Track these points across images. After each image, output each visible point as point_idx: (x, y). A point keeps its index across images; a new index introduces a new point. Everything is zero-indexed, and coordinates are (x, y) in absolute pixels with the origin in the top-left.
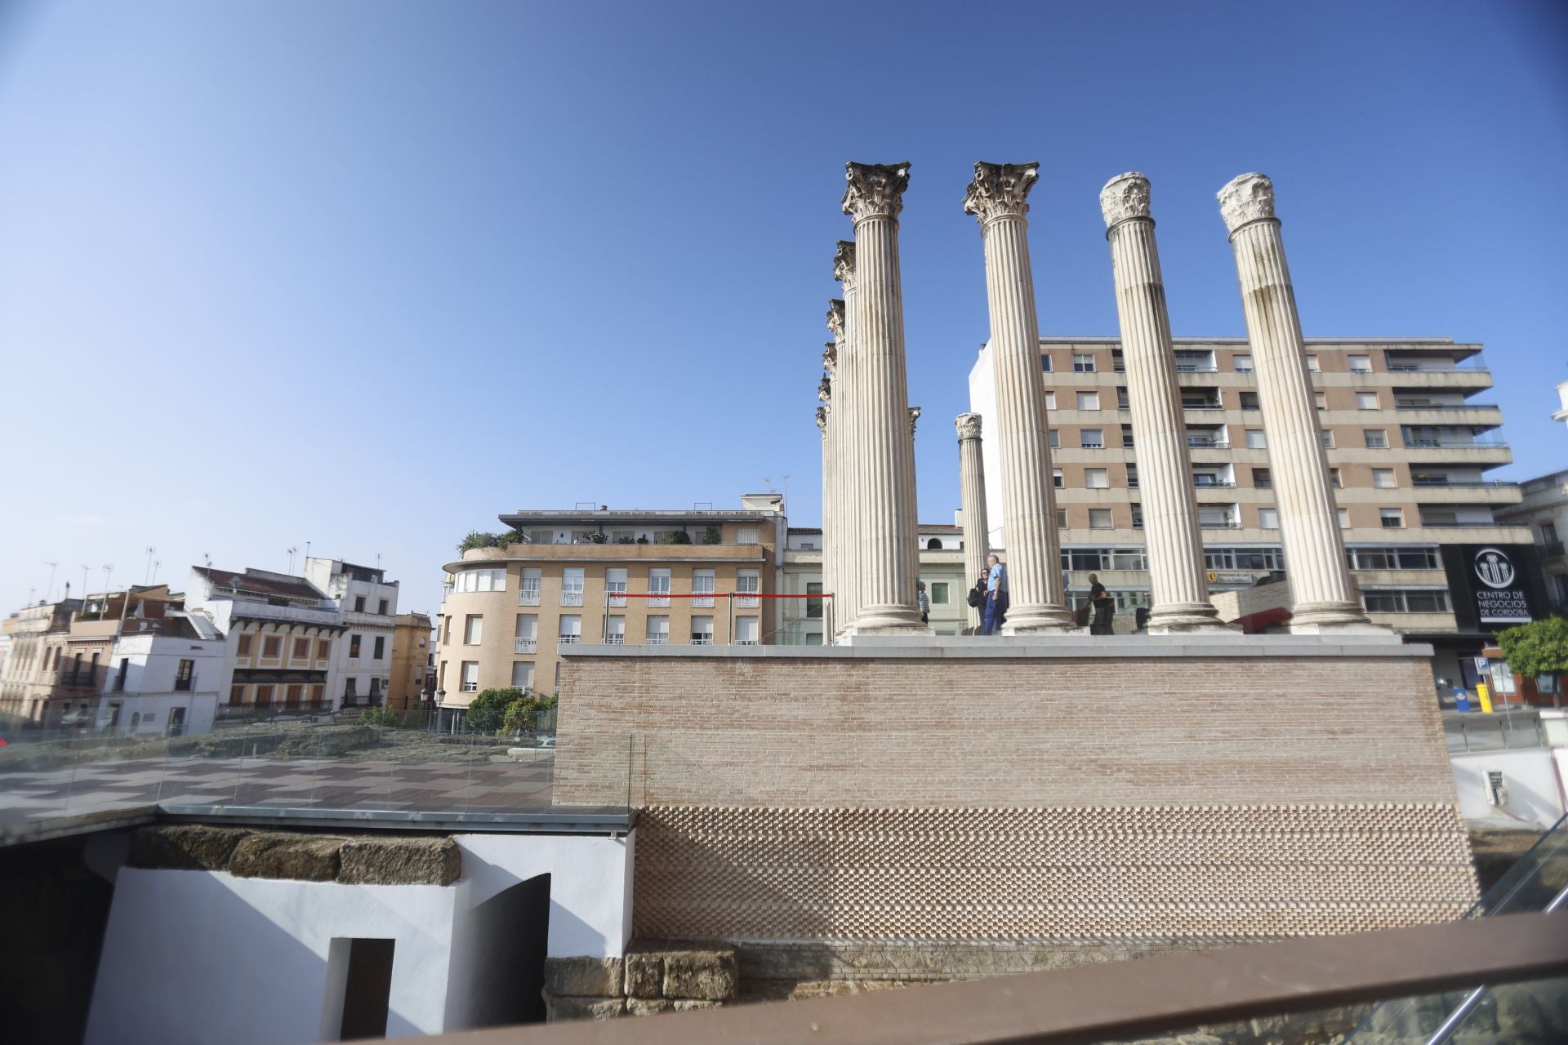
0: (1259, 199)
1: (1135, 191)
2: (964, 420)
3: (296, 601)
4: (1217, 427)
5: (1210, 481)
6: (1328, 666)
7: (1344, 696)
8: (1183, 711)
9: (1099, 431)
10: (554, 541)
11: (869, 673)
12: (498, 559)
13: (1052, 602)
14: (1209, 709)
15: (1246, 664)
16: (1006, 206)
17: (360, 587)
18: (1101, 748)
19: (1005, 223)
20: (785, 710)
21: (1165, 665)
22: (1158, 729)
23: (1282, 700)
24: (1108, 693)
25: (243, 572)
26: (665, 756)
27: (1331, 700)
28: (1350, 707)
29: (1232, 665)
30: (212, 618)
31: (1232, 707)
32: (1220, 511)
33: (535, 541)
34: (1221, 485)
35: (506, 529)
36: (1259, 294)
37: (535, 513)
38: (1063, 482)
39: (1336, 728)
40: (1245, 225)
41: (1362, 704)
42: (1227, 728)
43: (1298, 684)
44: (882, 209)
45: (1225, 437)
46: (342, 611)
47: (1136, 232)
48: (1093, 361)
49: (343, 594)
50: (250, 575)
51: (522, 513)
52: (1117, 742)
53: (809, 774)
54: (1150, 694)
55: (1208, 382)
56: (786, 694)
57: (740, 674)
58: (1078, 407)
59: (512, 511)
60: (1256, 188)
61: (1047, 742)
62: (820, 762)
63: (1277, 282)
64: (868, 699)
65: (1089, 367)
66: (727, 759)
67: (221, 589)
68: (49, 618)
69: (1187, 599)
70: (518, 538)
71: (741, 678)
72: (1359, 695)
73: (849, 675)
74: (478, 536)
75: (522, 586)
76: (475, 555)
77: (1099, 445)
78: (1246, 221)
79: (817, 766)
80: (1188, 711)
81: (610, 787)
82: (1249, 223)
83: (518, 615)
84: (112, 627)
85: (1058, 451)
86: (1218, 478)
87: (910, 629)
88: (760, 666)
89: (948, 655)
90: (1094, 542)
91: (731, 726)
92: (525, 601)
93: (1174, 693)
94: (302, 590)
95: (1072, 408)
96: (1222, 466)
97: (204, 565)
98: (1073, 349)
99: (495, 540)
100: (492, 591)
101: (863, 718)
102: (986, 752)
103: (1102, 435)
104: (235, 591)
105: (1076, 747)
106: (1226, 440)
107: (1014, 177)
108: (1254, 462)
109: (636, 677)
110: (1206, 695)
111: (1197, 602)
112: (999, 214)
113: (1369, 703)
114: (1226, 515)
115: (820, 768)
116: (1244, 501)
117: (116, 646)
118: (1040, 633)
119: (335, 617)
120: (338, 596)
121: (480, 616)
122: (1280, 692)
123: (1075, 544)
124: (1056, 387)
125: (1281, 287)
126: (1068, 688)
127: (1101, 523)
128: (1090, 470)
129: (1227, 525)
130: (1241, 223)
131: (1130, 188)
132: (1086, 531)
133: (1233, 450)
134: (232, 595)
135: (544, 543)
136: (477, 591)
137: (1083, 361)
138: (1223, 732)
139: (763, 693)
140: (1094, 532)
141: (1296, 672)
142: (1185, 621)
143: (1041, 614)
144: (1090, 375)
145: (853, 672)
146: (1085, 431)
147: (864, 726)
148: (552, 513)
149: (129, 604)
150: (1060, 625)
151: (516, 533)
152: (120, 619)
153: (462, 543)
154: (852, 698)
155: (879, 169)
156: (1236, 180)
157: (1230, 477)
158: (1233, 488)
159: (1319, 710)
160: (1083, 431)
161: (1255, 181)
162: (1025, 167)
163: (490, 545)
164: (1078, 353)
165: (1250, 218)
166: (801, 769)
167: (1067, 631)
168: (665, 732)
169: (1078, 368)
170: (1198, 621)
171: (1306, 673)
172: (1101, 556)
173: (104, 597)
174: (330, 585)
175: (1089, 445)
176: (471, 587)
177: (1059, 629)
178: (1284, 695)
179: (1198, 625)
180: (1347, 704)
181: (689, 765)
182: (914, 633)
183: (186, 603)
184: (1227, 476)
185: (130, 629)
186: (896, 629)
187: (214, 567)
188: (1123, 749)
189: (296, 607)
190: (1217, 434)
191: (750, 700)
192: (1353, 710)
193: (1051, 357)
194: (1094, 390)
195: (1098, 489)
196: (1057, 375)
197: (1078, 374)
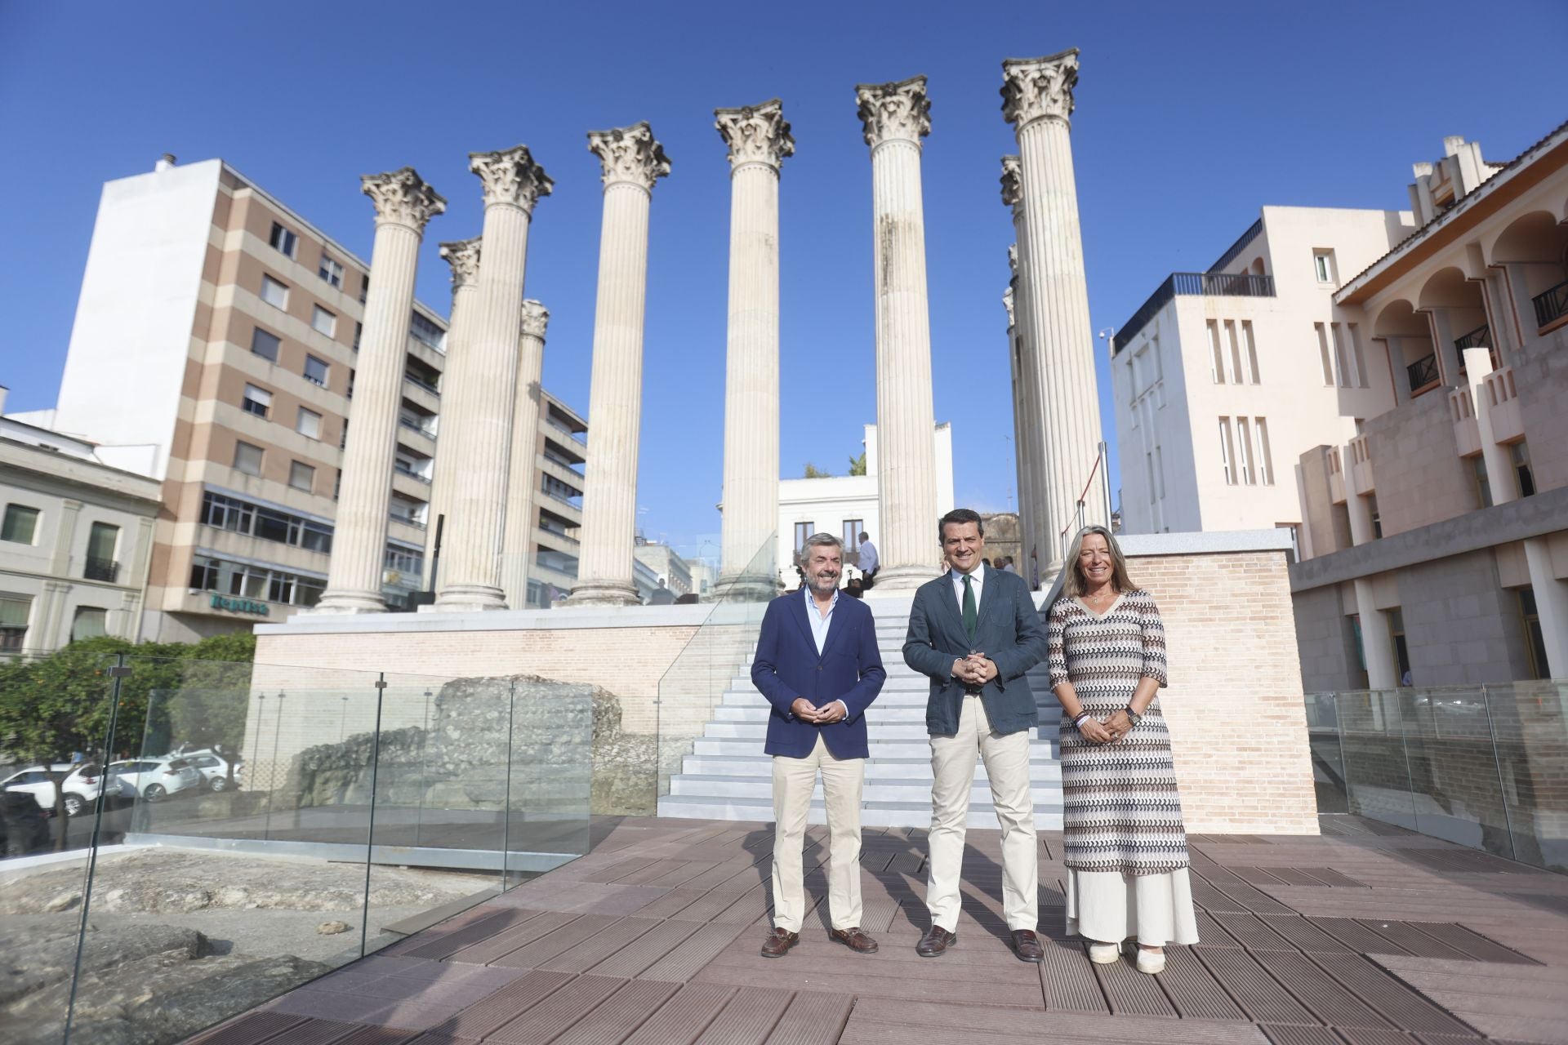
4: (428, 413)
9: (325, 363)
34: (418, 477)
38: (270, 413)
45: (433, 428)
48: (341, 275)
55: (434, 362)
58: (312, 322)
65: (335, 280)
77: (322, 383)
85: (275, 368)
86: (413, 469)
90: (289, 504)
95: (305, 321)
96: (425, 458)
98: (325, 247)
103: (328, 371)
106: (434, 432)
114: (412, 512)
123: (265, 501)
124: (293, 283)
127: (298, 483)
128: (304, 409)
129: (411, 522)
132: (281, 488)
137: (330, 268)
140: (292, 491)
144: (335, 291)
146: (311, 357)
157: (428, 472)
160: (308, 355)
164: (330, 256)
169: (323, 274)
172: (291, 525)
175: (310, 377)
184: (423, 469)
190: (427, 421)
193: (297, 241)
194: (333, 311)
195: (308, 437)
196: (299, 267)
197: (321, 282)
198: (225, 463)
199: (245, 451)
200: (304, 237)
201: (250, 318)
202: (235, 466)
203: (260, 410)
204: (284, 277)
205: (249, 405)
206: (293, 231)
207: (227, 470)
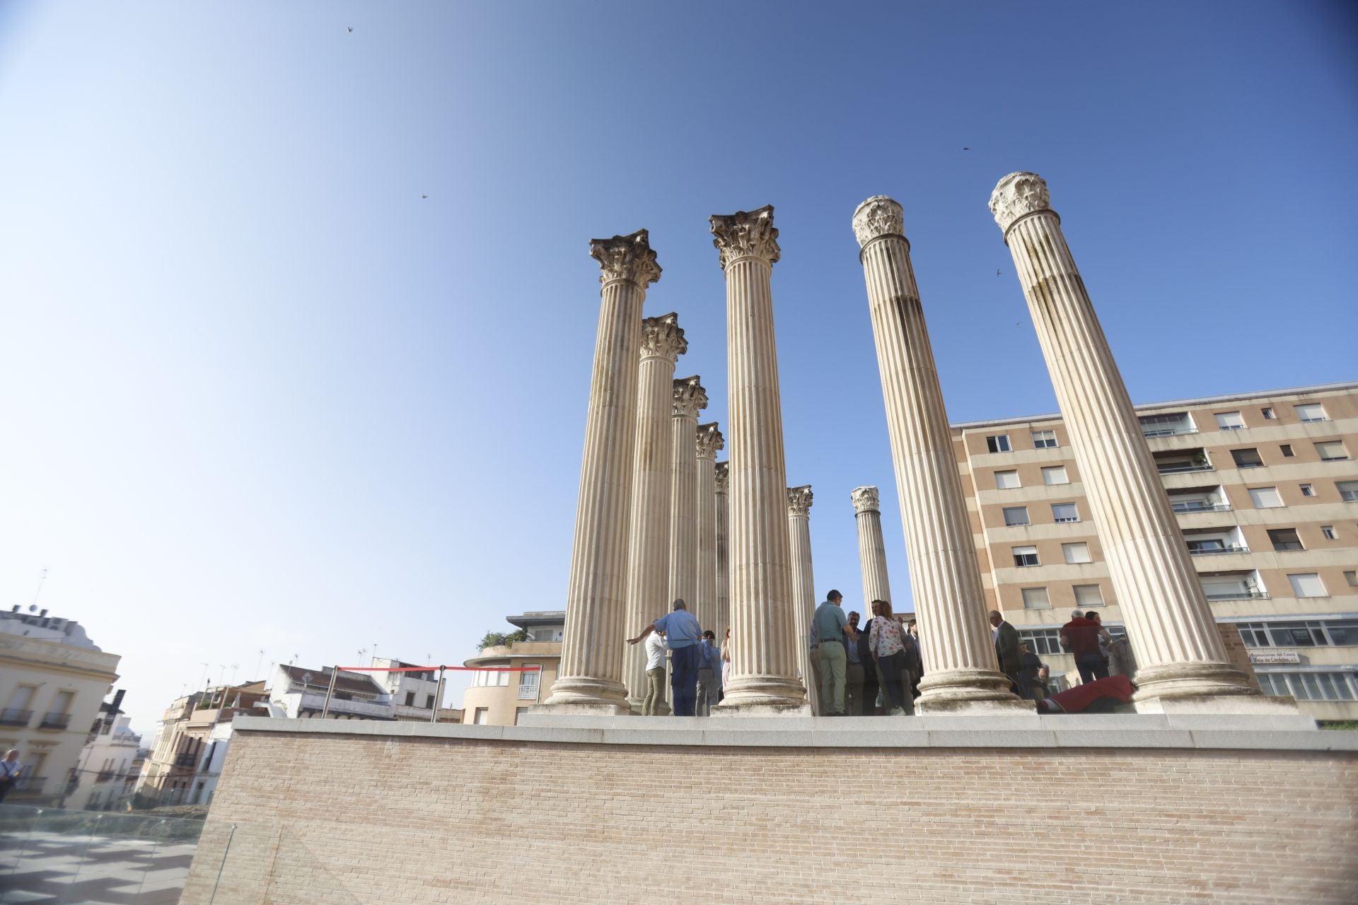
0: (1025, 196)
1: (879, 212)
2: (859, 493)
3: (357, 695)
4: (1212, 489)
5: (1218, 547)
6: (1173, 764)
7: (1211, 817)
8: (932, 833)
9: (1072, 504)
10: (554, 639)
11: (517, 760)
12: (503, 656)
13: (769, 672)
14: (974, 830)
15: (1030, 759)
16: (741, 249)
17: (412, 684)
18: (806, 886)
19: (739, 265)
20: (425, 804)
21: (903, 759)
22: (892, 860)
23: (1096, 820)
24: (818, 801)
25: (319, 669)
26: (295, 855)
27: (1187, 825)
28: (1224, 838)
29: (1008, 759)
30: (286, 709)
31: (1011, 830)
32: (1238, 581)
33: (538, 638)
34: (1231, 550)
35: (513, 629)
36: (1038, 289)
37: (538, 614)
38: (1039, 558)
39: (1203, 876)
40: (1013, 224)
41: (1250, 834)
42: (1006, 865)
43: (1124, 795)
44: (620, 274)
45: (1223, 499)
46: (394, 705)
47: (881, 250)
48: (1054, 436)
49: (396, 689)
50: (325, 672)
51: (526, 614)
52: (831, 877)
53: (435, 891)
54: (880, 804)
55: (1190, 444)
56: (427, 784)
57: (387, 757)
58: (1045, 482)
59: (519, 613)
60: (1019, 186)
61: (728, 870)
62: (449, 876)
63: (1055, 272)
64: (511, 794)
65: (1049, 443)
66: (354, 863)
67: (297, 684)
68: (183, 707)
69: (956, 665)
70: (522, 637)
71: (387, 761)
72: (1240, 817)
73: (496, 763)
74: (493, 635)
75: (522, 681)
76: (490, 653)
77: (1075, 519)
78: (1014, 219)
79: (444, 881)
80: (940, 833)
81: (235, 890)
82: (1017, 221)
83: (518, 708)
84: (212, 714)
85: (1029, 528)
86: (1226, 545)
87: (587, 707)
88: (408, 746)
89: (609, 740)
91: (366, 820)
92: (524, 695)
93: (918, 804)
94: (367, 687)
95: (1039, 484)
96: (1229, 530)
97: (287, 664)
98: (1031, 428)
99: (505, 639)
100: (498, 685)
101: (503, 820)
102: (646, 879)
103: (1076, 507)
104: (305, 685)
105: (769, 881)
106: (1226, 502)
107: (748, 223)
108: (1268, 522)
109: (291, 756)
110: (969, 809)
111: (971, 668)
112: (734, 258)
113: (1260, 833)
114: (1246, 584)
115: (447, 884)
116: (1266, 567)
117: (213, 731)
118: (743, 713)
119: (387, 710)
120: (393, 691)
121: (486, 709)
122: (1093, 806)
124: (1018, 465)
125: (1062, 277)
126: (761, 791)
128: (1066, 545)
129: (1249, 595)
130: (1010, 222)
131: (874, 212)
133: (1237, 511)
134: (303, 689)
135: (545, 640)
136: (486, 686)
137: (1043, 437)
138: (999, 871)
139: (405, 781)
141: (1115, 774)
142: (949, 696)
143: (749, 689)
144: (1053, 450)
145: (502, 759)
146: (1055, 506)
147: (503, 831)
148: (551, 614)
149: (228, 695)
150: (772, 703)
151: (520, 632)
152: (219, 708)
153: (481, 643)
154: (495, 792)
155: (617, 240)
156: (999, 184)
157: (1241, 541)
158: (1246, 553)
159: (1167, 841)
160: (1053, 505)
161: (1017, 180)
162: (758, 212)
163: (499, 644)
164: (1037, 430)
165: (1018, 215)
166: (426, 882)
167: (780, 710)
168: (303, 823)
169: (1039, 444)
170: (966, 696)
171: (1134, 777)
173: (214, 690)
174: (387, 682)
175: (1063, 520)
176: (482, 683)
177: (768, 707)
178: (1097, 812)
179: (967, 701)
180: (1219, 833)
181: (315, 868)
182: (590, 712)
183: (271, 696)
184: (1237, 540)
185: (225, 717)
186: (571, 706)
187: (293, 665)
188: (839, 889)
189: (358, 701)
190: (1213, 496)
191: (391, 788)
192: (1233, 845)
193: (1008, 438)
194: (1060, 464)
195: (1079, 564)
196: (1017, 453)
197: (1041, 451)
198: (1018, 608)
199: (1032, 594)
200: (1011, 432)
201: (996, 505)
202: (1026, 607)
203: (1032, 560)
204: (1011, 465)
205: (1019, 561)
206: (1004, 434)
207: (1022, 611)
